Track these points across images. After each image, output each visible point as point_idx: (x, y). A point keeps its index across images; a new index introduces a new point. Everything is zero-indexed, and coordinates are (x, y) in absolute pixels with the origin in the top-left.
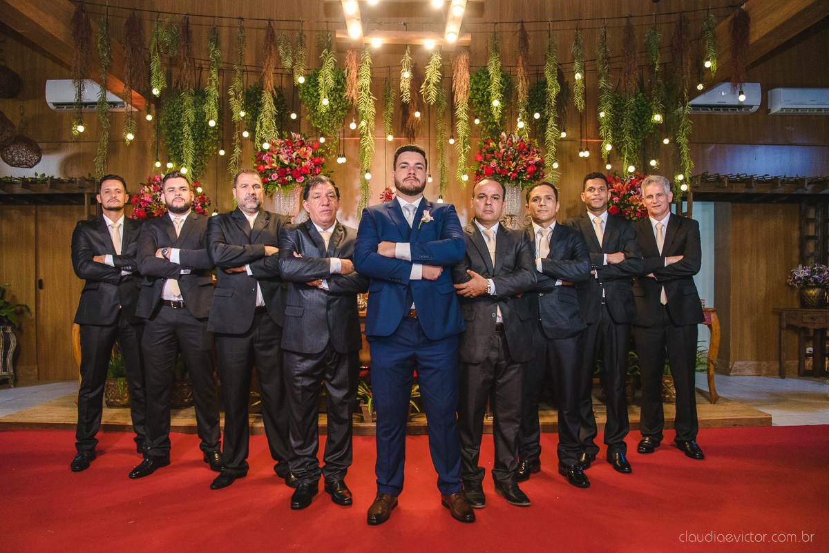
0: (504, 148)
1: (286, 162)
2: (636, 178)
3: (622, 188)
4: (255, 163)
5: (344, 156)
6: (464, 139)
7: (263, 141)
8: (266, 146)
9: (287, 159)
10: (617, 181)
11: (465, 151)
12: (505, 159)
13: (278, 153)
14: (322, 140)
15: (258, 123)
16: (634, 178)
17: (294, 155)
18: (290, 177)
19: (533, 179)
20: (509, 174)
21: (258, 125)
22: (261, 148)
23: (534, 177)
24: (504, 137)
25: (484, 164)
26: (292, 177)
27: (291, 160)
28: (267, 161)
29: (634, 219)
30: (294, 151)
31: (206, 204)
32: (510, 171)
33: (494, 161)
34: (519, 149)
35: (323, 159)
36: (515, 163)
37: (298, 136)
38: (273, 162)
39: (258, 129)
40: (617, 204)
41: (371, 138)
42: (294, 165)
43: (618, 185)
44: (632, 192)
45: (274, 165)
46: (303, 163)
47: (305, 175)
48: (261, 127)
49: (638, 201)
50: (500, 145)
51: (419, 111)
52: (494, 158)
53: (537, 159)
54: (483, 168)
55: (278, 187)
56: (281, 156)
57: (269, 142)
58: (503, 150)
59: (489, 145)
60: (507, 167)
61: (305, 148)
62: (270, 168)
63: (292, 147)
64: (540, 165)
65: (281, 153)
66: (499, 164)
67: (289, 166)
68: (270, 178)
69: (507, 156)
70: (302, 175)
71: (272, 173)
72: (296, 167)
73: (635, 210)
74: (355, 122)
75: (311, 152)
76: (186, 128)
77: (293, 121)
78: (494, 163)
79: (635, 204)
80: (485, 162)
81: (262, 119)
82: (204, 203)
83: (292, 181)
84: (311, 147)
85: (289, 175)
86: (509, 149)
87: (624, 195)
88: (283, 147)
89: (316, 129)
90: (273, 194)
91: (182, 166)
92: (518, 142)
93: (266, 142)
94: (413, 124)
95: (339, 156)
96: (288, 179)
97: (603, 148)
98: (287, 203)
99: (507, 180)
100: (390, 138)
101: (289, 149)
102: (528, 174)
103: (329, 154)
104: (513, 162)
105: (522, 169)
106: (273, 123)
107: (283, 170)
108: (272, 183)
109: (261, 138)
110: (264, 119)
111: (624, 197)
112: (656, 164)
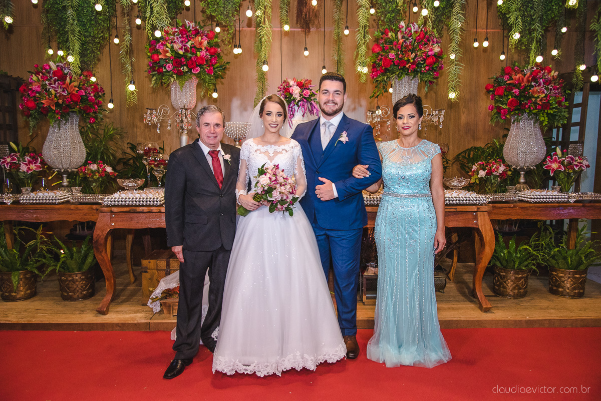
0: (403, 37)
1: (181, 52)
2: (537, 69)
3: (523, 79)
4: (149, 52)
5: (240, 46)
6: (365, 29)
7: (154, 28)
8: (158, 34)
9: (181, 48)
10: (517, 72)
11: (365, 41)
13: (172, 42)
14: (218, 30)
15: (148, 7)
16: (535, 68)
17: (189, 44)
18: (185, 68)
19: (432, 71)
20: (407, 66)
21: (148, 11)
22: (153, 35)
23: (433, 68)
24: (403, 27)
25: (382, 55)
26: (188, 67)
27: (186, 51)
28: (161, 50)
29: (534, 111)
30: (190, 40)
31: (100, 94)
32: (409, 62)
33: (393, 53)
34: (419, 40)
35: (219, 50)
36: (414, 55)
37: (192, 25)
38: (167, 52)
39: (148, 14)
40: (516, 96)
41: (268, 27)
42: (189, 55)
43: (517, 77)
44: (533, 83)
45: (168, 54)
46: (198, 53)
47: (200, 65)
48: (152, 12)
49: (539, 92)
50: (399, 35)
52: (392, 49)
53: (437, 50)
54: (381, 60)
55: (173, 77)
56: (175, 45)
57: (160, 30)
58: (401, 41)
59: (387, 35)
60: (406, 58)
61: (200, 38)
62: (164, 58)
63: (187, 36)
64: (439, 56)
65: (175, 42)
66: (397, 55)
67: (184, 56)
68: (165, 68)
69: (407, 46)
70: (198, 66)
71: (167, 63)
72: (191, 58)
73: (535, 103)
74: (251, 10)
75: (207, 41)
76: (70, 12)
77: (188, 9)
78: (392, 54)
79: (536, 96)
80: (383, 54)
81: (152, 4)
82: (98, 94)
83: (188, 72)
84: (206, 36)
85: (184, 65)
86: (408, 39)
87: (525, 87)
88: (177, 36)
89: (211, 18)
90: (168, 85)
91: (68, 54)
92: (416, 32)
93: (157, 29)
94: (309, 13)
95: (235, 46)
96: (183, 69)
97: (510, 38)
98: (183, 94)
99: (405, 71)
100: (287, 28)
101: (183, 37)
102: (427, 66)
103: (224, 44)
104: (412, 53)
105: (421, 61)
106: (164, 9)
107: (178, 60)
108: (167, 74)
109: (152, 25)
110: (154, 4)
111: (524, 89)
112: (558, 53)
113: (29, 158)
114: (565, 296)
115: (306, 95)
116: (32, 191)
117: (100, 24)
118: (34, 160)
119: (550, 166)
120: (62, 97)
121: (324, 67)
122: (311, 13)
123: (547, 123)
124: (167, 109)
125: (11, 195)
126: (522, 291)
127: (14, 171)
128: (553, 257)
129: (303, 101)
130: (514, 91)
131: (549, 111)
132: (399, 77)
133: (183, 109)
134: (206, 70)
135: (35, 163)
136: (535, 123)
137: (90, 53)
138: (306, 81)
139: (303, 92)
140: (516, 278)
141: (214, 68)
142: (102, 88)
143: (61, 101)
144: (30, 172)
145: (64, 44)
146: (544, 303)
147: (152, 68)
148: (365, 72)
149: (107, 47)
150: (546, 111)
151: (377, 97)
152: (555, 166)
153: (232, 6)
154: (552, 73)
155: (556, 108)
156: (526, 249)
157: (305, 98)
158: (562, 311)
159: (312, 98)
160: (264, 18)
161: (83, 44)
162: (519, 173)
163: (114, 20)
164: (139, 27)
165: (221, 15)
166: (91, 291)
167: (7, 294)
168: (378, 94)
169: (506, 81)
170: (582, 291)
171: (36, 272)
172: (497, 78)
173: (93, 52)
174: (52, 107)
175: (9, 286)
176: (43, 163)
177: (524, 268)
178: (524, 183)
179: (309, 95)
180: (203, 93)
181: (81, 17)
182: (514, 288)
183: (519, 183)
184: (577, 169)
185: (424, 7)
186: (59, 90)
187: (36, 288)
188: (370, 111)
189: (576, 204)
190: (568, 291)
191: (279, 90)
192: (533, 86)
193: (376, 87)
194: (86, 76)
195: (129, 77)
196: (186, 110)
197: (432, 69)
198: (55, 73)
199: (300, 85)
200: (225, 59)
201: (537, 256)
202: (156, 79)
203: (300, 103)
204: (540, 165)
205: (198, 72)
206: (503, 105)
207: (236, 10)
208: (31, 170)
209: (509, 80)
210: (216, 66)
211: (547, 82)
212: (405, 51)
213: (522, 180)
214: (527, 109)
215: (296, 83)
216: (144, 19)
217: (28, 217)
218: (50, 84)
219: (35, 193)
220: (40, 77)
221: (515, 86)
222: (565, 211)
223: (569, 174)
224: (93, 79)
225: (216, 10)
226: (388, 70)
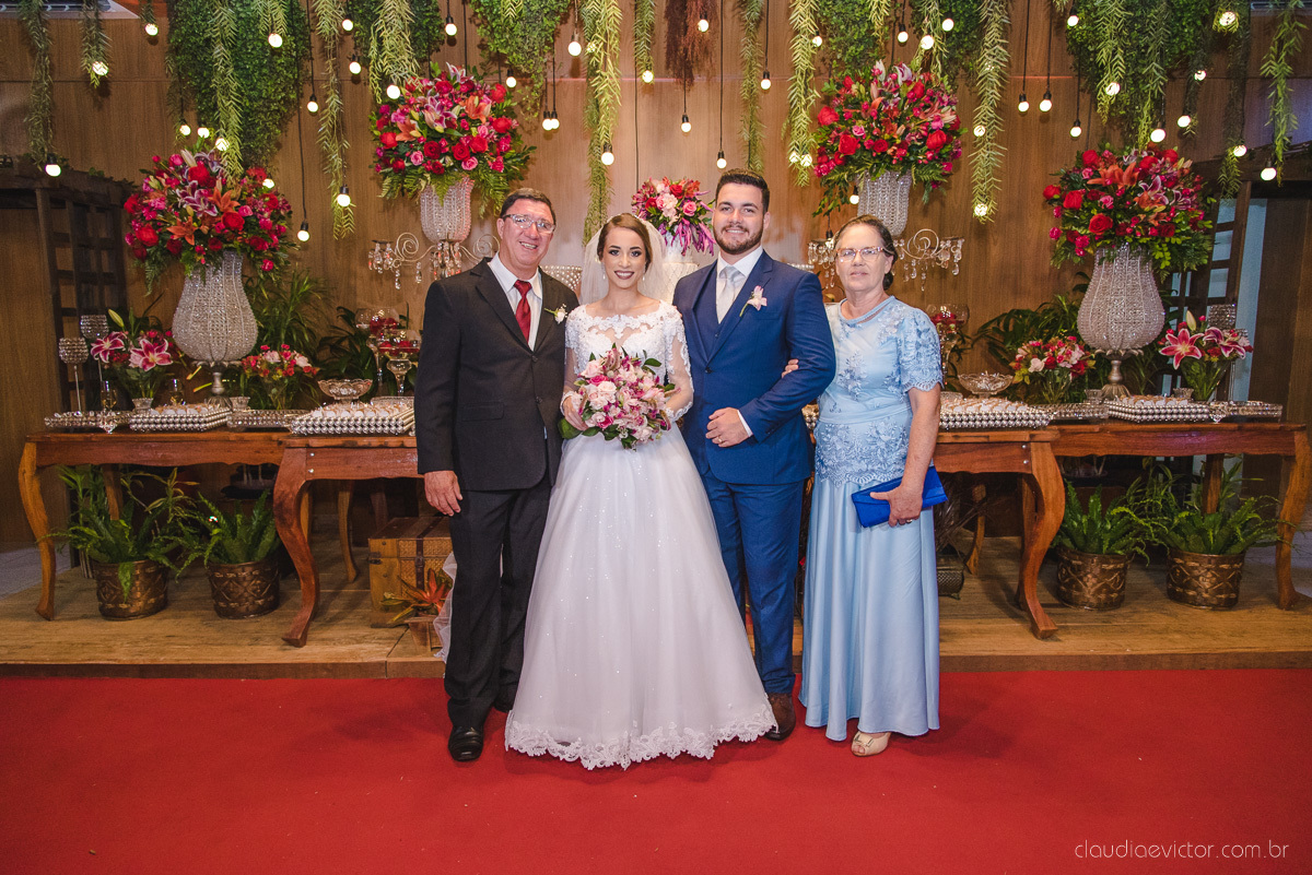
0: (881, 93)
1: (440, 128)
2: (1150, 154)
3: (1120, 176)
4: (376, 129)
5: (554, 115)
6: (807, 78)
7: (385, 81)
8: (394, 92)
9: (440, 121)
10: (1108, 162)
11: (808, 102)
12: (885, 118)
13: (421, 108)
14: (511, 82)
15: (374, 39)
17: (455, 113)
18: (448, 159)
19: (938, 161)
20: (889, 151)
21: (374, 45)
22: (384, 95)
23: (940, 156)
24: (881, 73)
25: (838, 130)
26: (453, 158)
27: (450, 125)
28: (399, 125)
29: (1144, 240)
30: (456, 104)
31: (282, 212)
32: (894, 144)
33: (860, 125)
34: (913, 98)
35: (515, 122)
36: (902, 128)
37: (461, 72)
38: (413, 128)
39: (373, 54)
40: (1107, 211)
41: (613, 75)
42: (456, 134)
43: (1110, 170)
44: (1141, 184)
45: (415, 133)
46: (474, 129)
47: (478, 154)
48: (380, 48)
49: (1153, 202)
50: (874, 89)
51: (706, 18)
52: (859, 117)
53: (948, 118)
54: (836, 139)
55: (425, 179)
56: (427, 115)
57: (398, 85)
58: (877, 101)
59: (849, 89)
60: (887, 136)
61: (477, 98)
62: (406, 139)
63: (451, 96)
64: (952, 131)
65: (427, 108)
66: (870, 129)
67: (445, 136)
68: (409, 161)
69: (888, 112)
70: (472, 155)
71: (412, 149)
72: (459, 139)
73: (1145, 224)
74: (579, 41)
75: (490, 106)
76: (219, 50)
77: (452, 40)
78: (859, 129)
79: (1147, 209)
80: (841, 127)
81: (380, 31)
82: (278, 212)
83: (453, 167)
84: (488, 95)
85: (447, 154)
86: (890, 97)
87: (1126, 193)
88: (431, 95)
89: (498, 58)
90: (415, 194)
91: (218, 136)
92: (908, 82)
93: (392, 83)
94: (693, 46)
95: (547, 115)
96: (444, 162)
97: (1100, 92)
98: (445, 212)
99: (885, 162)
100: (648, 77)
101: (443, 99)
102: (929, 150)
103: (525, 111)
104: (899, 126)
105: (918, 140)
106: (405, 42)
107: (433, 145)
108: (413, 171)
109: (382, 75)
110: (386, 31)
111: (1124, 196)
112: (1191, 123)
113: (147, 342)
114: (1200, 605)
115: (688, 212)
116: (154, 406)
117: (279, 75)
118: (156, 345)
119: (1172, 350)
120: (207, 220)
121: (721, 155)
122: (697, 48)
123: (1168, 264)
124: (412, 242)
125: (114, 414)
126: (1114, 595)
127: (117, 366)
128: (1177, 529)
129: (683, 223)
130: (1102, 199)
131: (1173, 240)
132: (873, 173)
133: (444, 241)
134: (489, 162)
135: (159, 350)
136: (1143, 263)
137: (262, 131)
138: (688, 183)
139: (682, 205)
140: (1103, 571)
141: (505, 160)
142: (285, 202)
143: (205, 229)
144: (149, 368)
145: (208, 116)
146: (1160, 620)
147: (385, 162)
148: (807, 164)
149: (295, 118)
150: (1167, 240)
151: (828, 213)
152: (1182, 349)
153: (540, 34)
154: (1181, 163)
155: (1187, 233)
156: (1124, 514)
157: (686, 217)
158: (1196, 636)
159: (701, 218)
160: (605, 57)
161: (245, 115)
162: (1109, 362)
163: (307, 64)
164: (356, 79)
165: (517, 52)
166: (272, 598)
167: (110, 606)
168: (830, 207)
169: (1087, 180)
170: (1233, 595)
171: (165, 562)
172: (1067, 175)
173: (266, 129)
174: (189, 241)
175: (115, 590)
176: (173, 349)
177: (1119, 552)
178: (1119, 383)
179: (696, 212)
180: (483, 210)
181: (242, 60)
182: (1099, 591)
183: (1108, 382)
184: (1227, 355)
185: (925, 31)
186: (202, 207)
187: (166, 593)
188: (814, 242)
189: (1225, 425)
190: (1205, 595)
191: (635, 201)
192: (1140, 190)
193: (826, 193)
194: (255, 178)
195: (337, 179)
196: (452, 243)
197: (938, 158)
198: (193, 173)
199: (677, 191)
200: (526, 141)
201: (1147, 527)
202: (392, 183)
203: (676, 227)
204: (1151, 348)
205: (474, 167)
206: (1079, 227)
207: (547, 43)
208: (152, 364)
209: (1092, 178)
210: (508, 155)
211: (1170, 182)
212: (886, 121)
213: (1115, 376)
214: (1129, 235)
215: (668, 188)
216: (365, 63)
217: (146, 456)
218: (184, 195)
219: (159, 409)
220: (163, 181)
221: (1104, 189)
222: (1204, 439)
223: (1210, 363)
224: (269, 184)
225: (507, 42)
226: (852, 159)
